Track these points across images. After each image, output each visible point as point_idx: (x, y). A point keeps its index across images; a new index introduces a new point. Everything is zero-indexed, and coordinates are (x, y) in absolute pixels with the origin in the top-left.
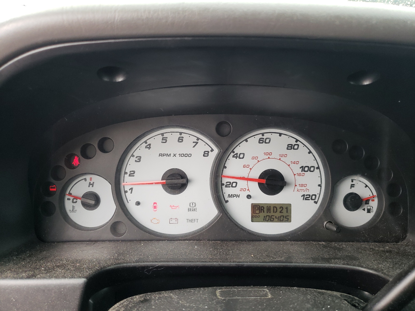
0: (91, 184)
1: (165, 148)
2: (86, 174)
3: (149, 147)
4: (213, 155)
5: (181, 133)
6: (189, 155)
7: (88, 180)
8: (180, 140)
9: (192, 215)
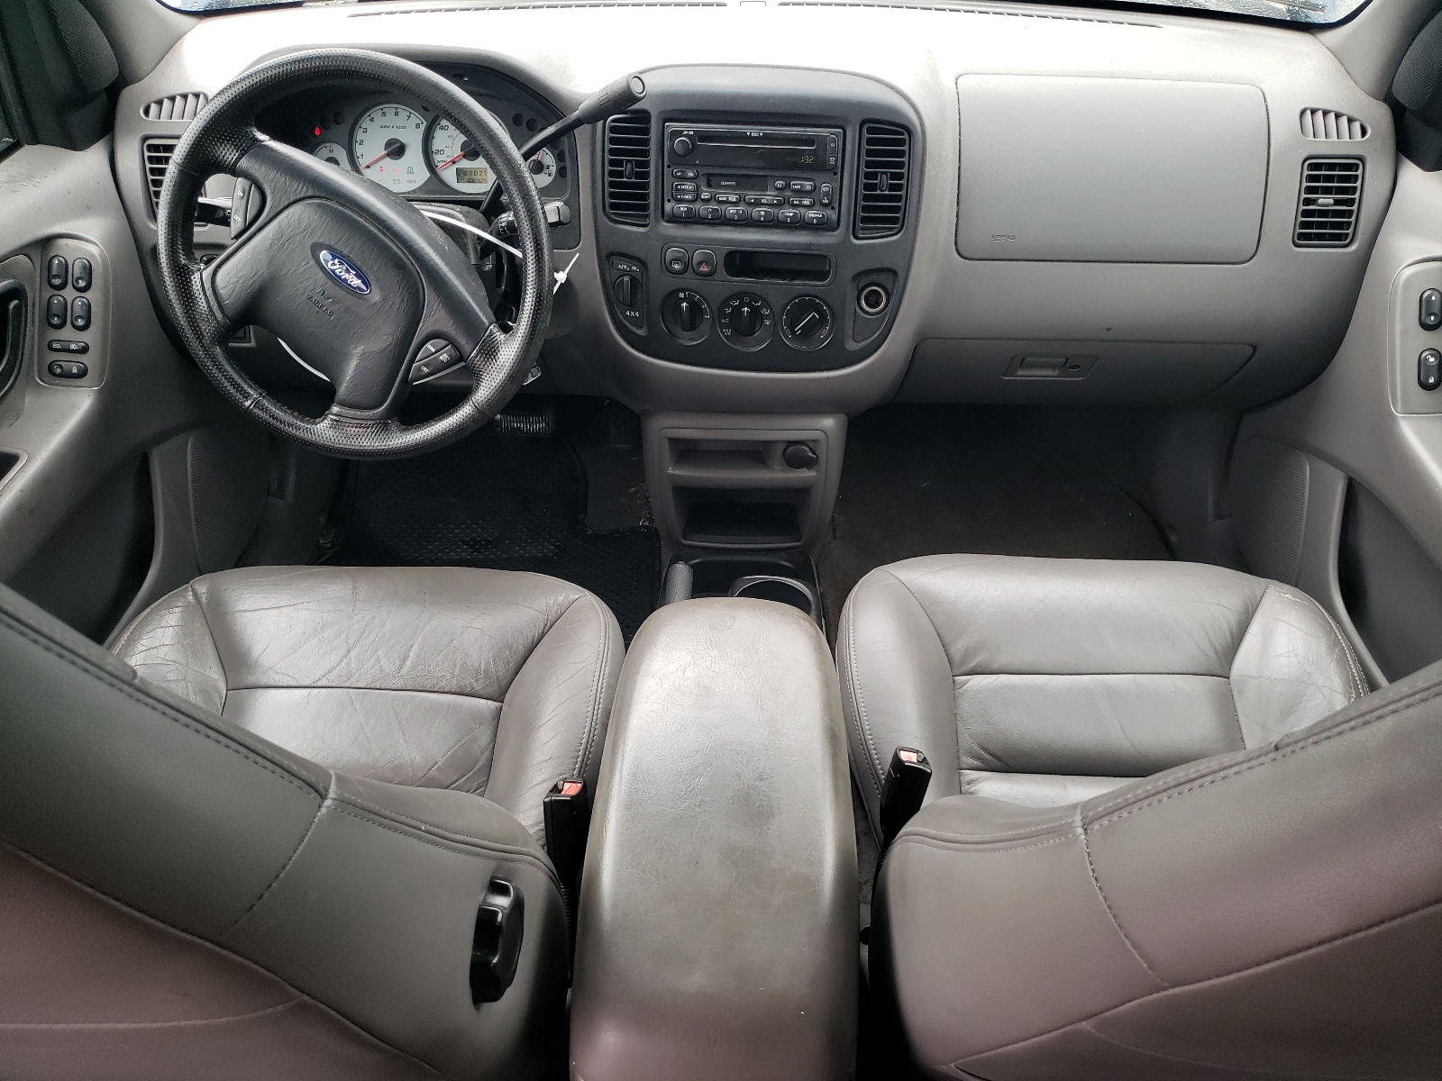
0: (331, 151)
1: (385, 121)
2: (330, 142)
3: (372, 120)
4: (423, 127)
5: (396, 108)
6: (405, 127)
7: (329, 148)
8: (397, 114)
9: (411, 177)
